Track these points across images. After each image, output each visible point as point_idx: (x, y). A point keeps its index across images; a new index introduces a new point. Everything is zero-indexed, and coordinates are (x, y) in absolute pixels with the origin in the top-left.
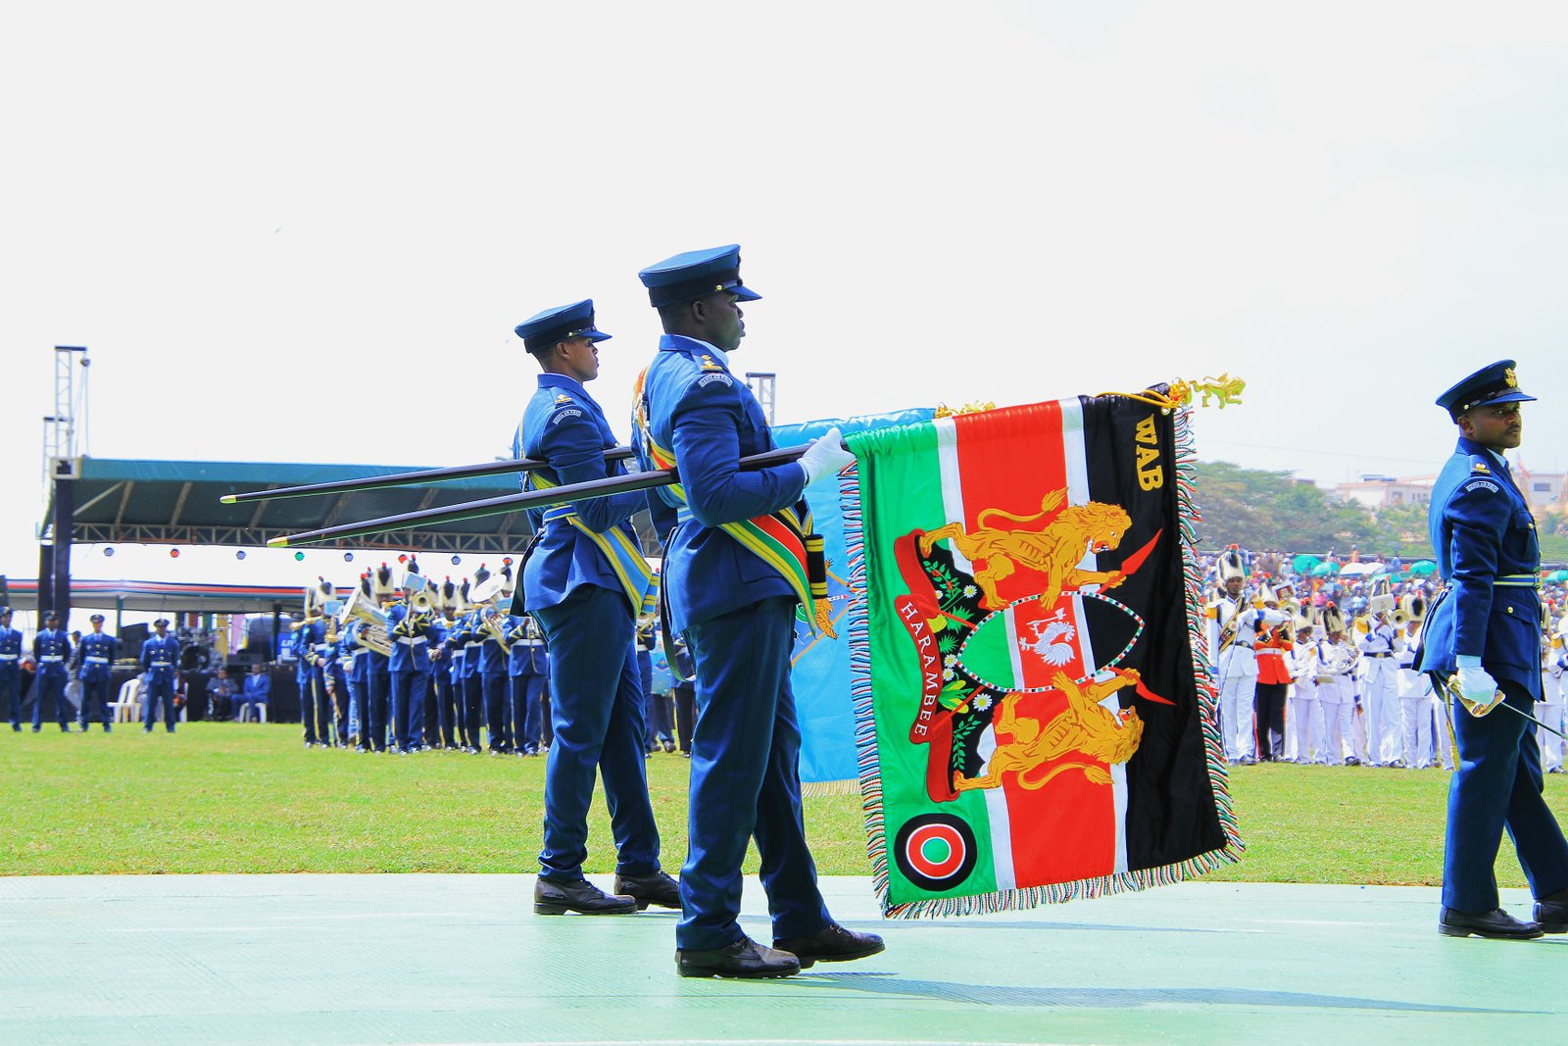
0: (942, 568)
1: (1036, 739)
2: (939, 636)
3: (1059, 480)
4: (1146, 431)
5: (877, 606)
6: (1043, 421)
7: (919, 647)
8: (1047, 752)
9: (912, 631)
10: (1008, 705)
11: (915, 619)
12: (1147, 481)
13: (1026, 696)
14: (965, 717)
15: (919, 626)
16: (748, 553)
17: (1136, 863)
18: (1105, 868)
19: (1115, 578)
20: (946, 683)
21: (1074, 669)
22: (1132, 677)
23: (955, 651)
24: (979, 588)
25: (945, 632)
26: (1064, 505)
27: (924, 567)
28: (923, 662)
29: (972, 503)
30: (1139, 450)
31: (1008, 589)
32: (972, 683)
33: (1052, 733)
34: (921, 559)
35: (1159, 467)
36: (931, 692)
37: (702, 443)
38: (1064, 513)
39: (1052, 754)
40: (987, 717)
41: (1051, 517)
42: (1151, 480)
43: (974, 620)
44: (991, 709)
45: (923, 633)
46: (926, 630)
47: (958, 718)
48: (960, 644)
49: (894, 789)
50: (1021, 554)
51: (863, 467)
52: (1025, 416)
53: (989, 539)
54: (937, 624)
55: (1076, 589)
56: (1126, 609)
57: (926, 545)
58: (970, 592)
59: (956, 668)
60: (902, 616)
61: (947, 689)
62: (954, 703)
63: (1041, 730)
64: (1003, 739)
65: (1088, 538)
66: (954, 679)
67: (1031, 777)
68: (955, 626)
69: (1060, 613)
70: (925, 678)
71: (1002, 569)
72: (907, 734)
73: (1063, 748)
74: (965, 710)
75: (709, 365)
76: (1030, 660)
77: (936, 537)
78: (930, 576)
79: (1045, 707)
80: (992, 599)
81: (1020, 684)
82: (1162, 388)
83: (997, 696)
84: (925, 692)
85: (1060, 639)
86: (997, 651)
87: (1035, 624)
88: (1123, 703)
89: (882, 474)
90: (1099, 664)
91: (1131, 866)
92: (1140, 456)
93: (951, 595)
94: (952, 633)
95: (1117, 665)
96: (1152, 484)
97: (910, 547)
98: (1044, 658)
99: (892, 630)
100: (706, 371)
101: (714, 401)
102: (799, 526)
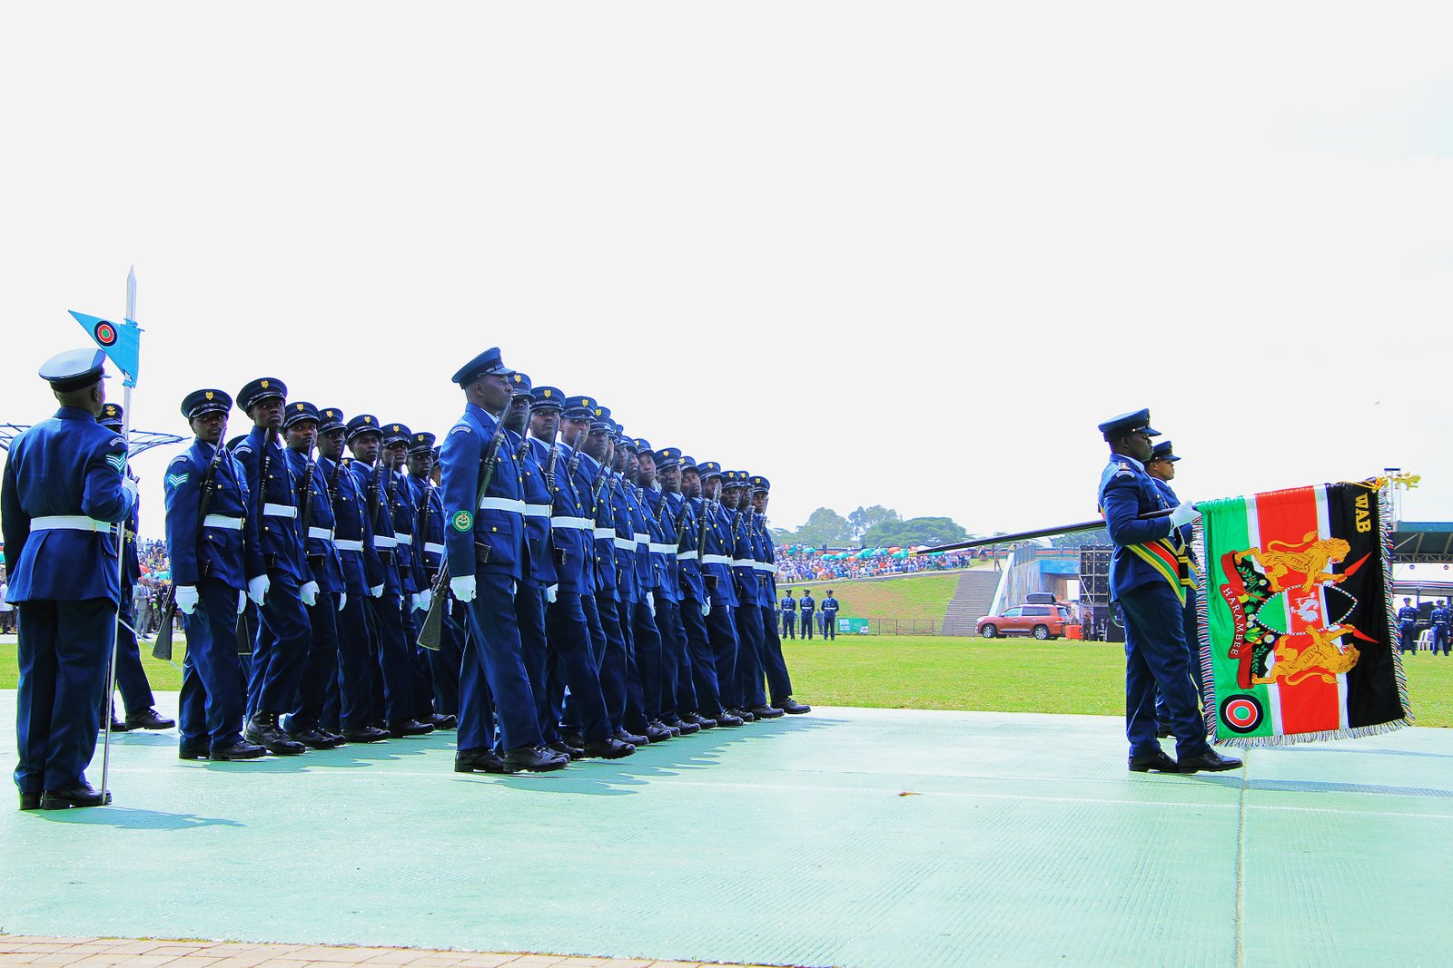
0: (1247, 571)
1: (1296, 659)
2: (1245, 605)
3: (1313, 527)
4: (1362, 501)
5: (1212, 590)
6: (1303, 498)
7: (1232, 610)
8: (1302, 664)
9: (1229, 602)
10: (1282, 640)
11: (1232, 596)
12: (1361, 527)
13: (1292, 637)
14: (1259, 646)
15: (1233, 600)
16: (1141, 561)
17: (1353, 723)
18: (1335, 727)
19: (1341, 578)
20: (1248, 629)
21: (1318, 624)
22: (1350, 629)
23: (1254, 613)
24: (1267, 580)
25: (1248, 603)
26: (1316, 539)
27: (1237, 570)
28: (1235, 618)
29: (1265, 539)
30: (1357, 511)
31: (1283, 581)
32: (1263, 629)
33: (1304, 657)
34: (1236, 566)
35: (1369, 520)
36: (1239, 633)
37: (1116, 505)
38: (1316, 543)
39: (1305, 667)
40: (1271, 647)
41: (1309, 545)
42: (1363, 527)
43: (1266, 597)
44: (1273, 642)
45: (1235, 604)
46: (1237, 602)
47: (1255, 646)
48: (1257, 609)
49: (1220, 681)
50: (1292, 564)
52: (1294, 494)
53: (1274, 556)
54: (1244, 599)
55: (1321, 582)
56: (1347, 594)
57: (1238, 559)
58: (1262, 583)
59: (1255, 621)
60: (1224, 595)
61: (1249, 632)
62: (1253, 638)
63: (1299, 655)
64: (1279, 659)
65: (1329, 556)
66: (1254, 627)
67: (1290, 679)
68: (1254, 600)
69: (1312, 595)
70: (1236, 626)
71: (1281, 571)
72: (1226, 654)
73: (1310, 664)
74: (1260, 642)
75: (1125, 466)
76: (1295, 618)
77: (1244, 555)
78: (1241, 574)
79: (1301, 643)
80: (1275, 586)
81: (1289, 631)
82: (1374, 479)
83: (1277, 636)
84: (1236, 633)
85: (1311, 608)
86: (1278, 613)
87: (1299, 600)
88: (1344, 642)
89: (1216, 524)
90: (1331, 622)
91: (1351, 726)
92: (1358, 514)
93: (1252, 584)
94: (1252, 603)
95: (1341, 623)
96: (1365, 529)
97: (1229, 559)
98: (1303, 618)
99: (1219, 601)
100: (1121, 470)
101: (1124, 484)
102: (1173, 549)
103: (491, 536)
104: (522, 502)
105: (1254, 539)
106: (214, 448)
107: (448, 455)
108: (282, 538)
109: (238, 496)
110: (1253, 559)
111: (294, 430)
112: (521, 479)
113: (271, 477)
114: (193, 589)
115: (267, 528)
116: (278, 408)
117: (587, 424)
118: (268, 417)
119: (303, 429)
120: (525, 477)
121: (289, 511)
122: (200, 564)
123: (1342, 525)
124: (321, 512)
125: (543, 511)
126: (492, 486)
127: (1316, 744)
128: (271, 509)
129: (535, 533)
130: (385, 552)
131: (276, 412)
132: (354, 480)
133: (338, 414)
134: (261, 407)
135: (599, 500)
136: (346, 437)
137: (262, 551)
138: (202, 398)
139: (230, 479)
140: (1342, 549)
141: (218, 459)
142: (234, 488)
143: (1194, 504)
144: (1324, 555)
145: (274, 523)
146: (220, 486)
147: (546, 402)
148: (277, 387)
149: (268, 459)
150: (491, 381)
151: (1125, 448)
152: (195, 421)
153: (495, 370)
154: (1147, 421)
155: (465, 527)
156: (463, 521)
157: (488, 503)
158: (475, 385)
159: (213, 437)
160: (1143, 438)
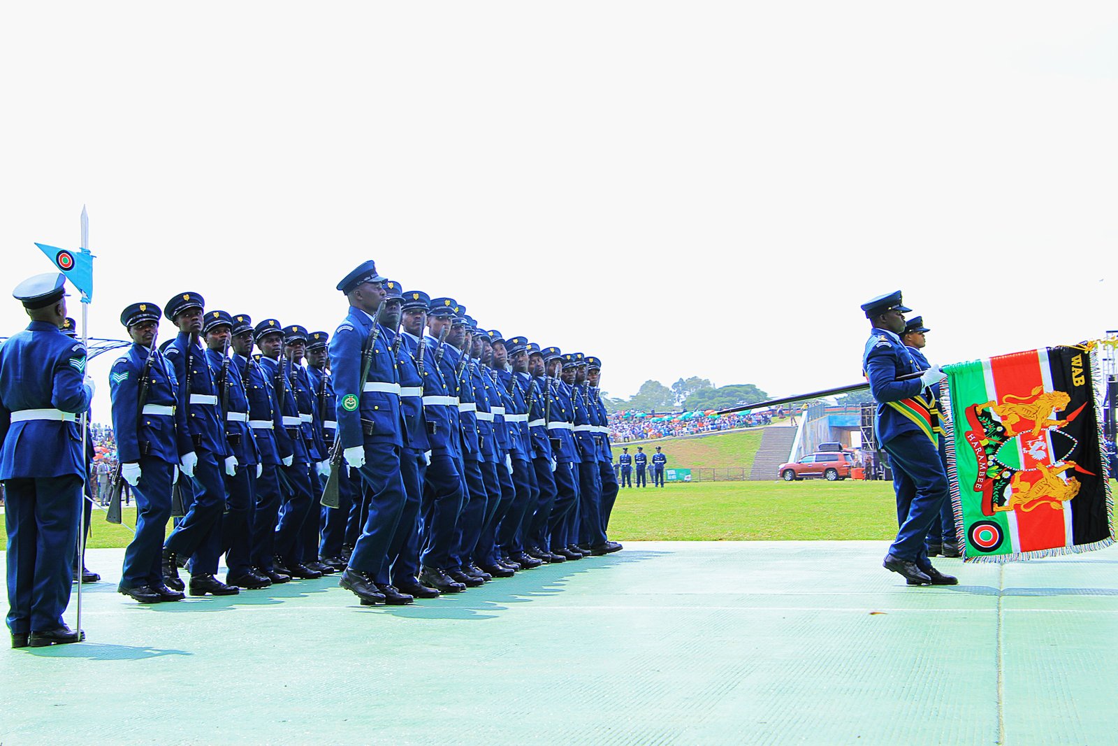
0: (987, 420)
1: (1029, 491)
2: (985, 447)
3: (1039, 382)
4: (1077, 361)
5: (958, 436)
6: (1029, 359)
7: (976, 452)
8: (1034, 495)
9: (972, 445)
10: (1017, 475)
11: (974, 441)
12: (1077, 382)
13: (1025, 472)
14: (998, 481)
15: (976, 443)
16: (900, 414)
17: (1077, 541)
18: (1062, 544)
19: (1064, 423)
20: (989, 467)
21: (1046, 461)
22: (1072, 464)
23: (993, 454)
24: (1003, 427)
25: (988, 446)
26: (1042, 392)
27: (979, 419)
28: (978, 458)
29: (1000, 394)
30: (1073, 369)
31: (1016, 427)
32: (1001, 467)
33: (1035, 488)
34: (977, 416)
35: (1083, 376)
36: (982, 470)
37: (877, 370)
38: (1042, 396)
39: (1036, 497)
40: (1008, 481)
41: (1036, 397)
42: (1079, 382)
43: (1002, 441)
44: (1010, 477)
45: (977, 447)
46: (979, 445)
47: (995, 481)
48: (996, 451)
49: (967, 510)
50: (1022, 413)
52: (1022, 356)
53: (1008, 407)
54: (985, 442)
55: (1047, 427)
56: (1069, 436)
57: (979, 410)
58: (999, 429)
59: (994, 461)
60: (968, 440)
61: (990, 469)
62: (993, 474)
63: (1031, 487)
64: (1015, 490)
65: (1053, 406)
66: (993, 465)
67: (1025, 506)
68: (993, 443)
69: (1040, 438)
70: (979, 465)
71: (1014, 419)
72: (972, 488)
73: (1040, 494)
74: (999, 478)
75: (884, 338)
76: (1027, 457)
77: (984, 407)
78: (981, 423)
79: (1033, 477)
80: (1010, 432)
81: (1022, 468)
82: (1086, 343)
83: (1013, 472)
84: (979, 471)
85: (1040, 449)
86: (1013, 454)
87: (1030, 442)
88: (1068, 476)
89: (959, 382)
90: (1057, 460)
91: (1075, 544)
92: (1074, 371)
93: (991, 431)
94: (991, 446)
95: (1065, 460)
96: (1080, 383)
97: (971, 411)
98: (1033, 457)
99: (964, 444)
100: (880, 341)
101: (883, 353)
102: (925, 404)
103: (373, 413)
104: (397, 385)
105: (992, 394)
106: (148, 350)
107: (334, 349)
108: (204, 422)
109: (170, 390)
110: (991, 410)
111: (212, 334)
112: (396, 366)
113: (195, 372)
114: (137, 465)
115: (192, 414)
116: (198, 316)
118: (190, 324)
119: (218, 332)
120: (398, 364)
121: (213, 400)
122: (141, 445)
123: (1062, 380)
124: (237, 399)
125: (416, 392)
126: (372, 373)
127: (1047, 559)
128: (195, 399)
129: (410, 409)
130: (292, 429)
131: (196, 319)
132: (263, 372)
133: (247, 318)
134: (184, 316)
136: (255, 338)
137: (190, 432)
138: (137, 310)
140: (1063, 400)
141: (152, 359)
143: (941, 367)
144: (1048, 405)
145: (197, 409)
146: (154, 381)
147: (414, 303)
148: (196, 299)
149: (192, 358)
150: (368, 288)
151: (884, 323)
152: (132, 329)
153: (371, 278)
154: (901, 301)
155: (352, 408)
156: (351, 403)
157: (370, 387)
158: (356, 292)
159: (148, 341)
160: (897, 314)
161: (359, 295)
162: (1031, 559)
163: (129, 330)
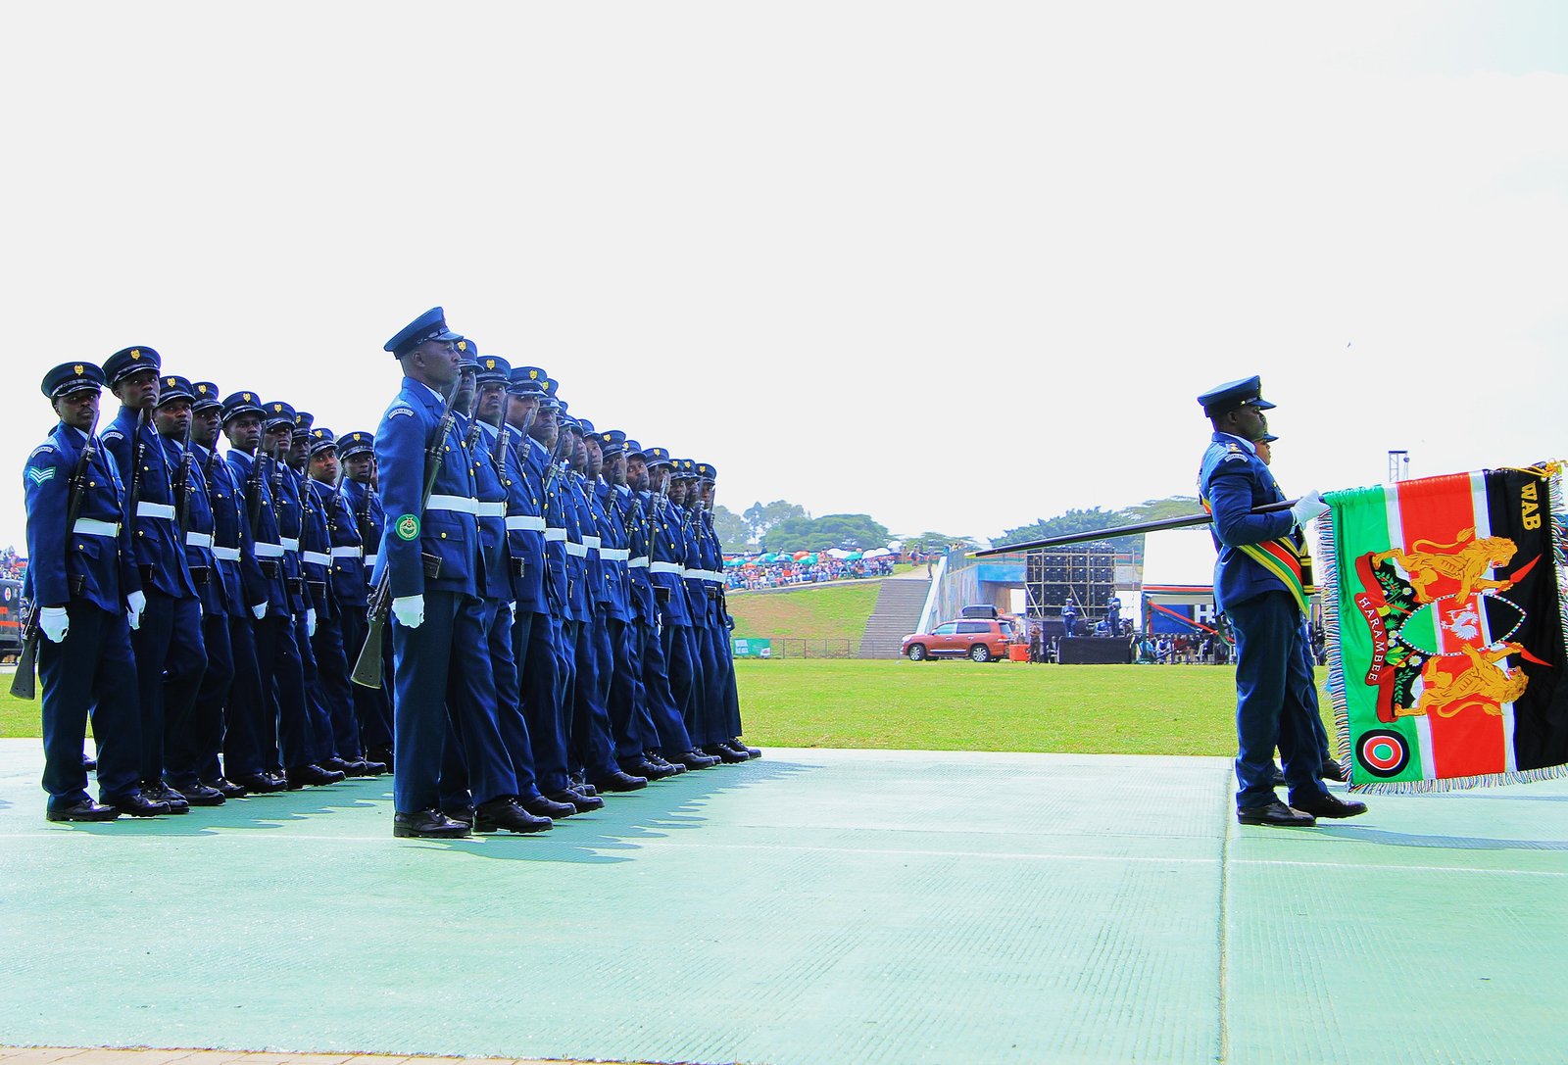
0: (1388, 576)
1: (1450, 686)
2: (1385, 619)
3: (1468, 521)
4: (1529, 492)
5: (1344, 601)
6: (1457, 487)
7: (1370, 625)
8: (1457, 693)
9: (1366, 615)
10: (1432, 663)
11: (1369, 608)
12: (1529, 523)
13: (1444, 658)
14: (1403, 670)
15: (1371, 612)
16: (1257, 565)
17: (1523, 764)
18: (1499, 768)
19: (1506, 585)
20: (1390, 648)
21: (1477, 642)
22: (1517, 648)
23: (1397, 629)
24: (1413, 589)
25: (1389, 616)
26: (1472, 538)
27: (1375, 576)
28: (1374, 635)
29: (1409, 536)
30: (1524, 504)
31: (1433, 590)
32: (1408, 649)
33: (1460, 682)
34: (1374, 570)
35: (1538, 515)
36: (1379, 653)
37: (1225, 496)
38: (1472, 543)
39: (1461, 695)
40: (1418, 670)
41: (1463, 545)
42: (1532, 523)
43: (1411, 609)
44: (1421, 665)
45: (1373, 617)
46: (1376, 615)
47: (1398, 670)
48: (1400, 624)
49: (1355, 713)
50: (1442, 568)
51: (1335, 513)
52: (1445, 482)
53: (1420, 559)
54: (1384, 611)
55: (1480, 591)
56: (1513, 605)
57: (1376, 562)
58: (1407, 591)
59: (1397, 639)
60: (1359, 606)
61: (1391, 652)
62: (1395, 660)
63: (1454, 681)
64: (1429, 685)
65: (1489, 559)
66: (1396, 646)
67: (1444, 710)
68: (1396, 612)
69: (1469, 606)
70: (1375, 645)
71: (1429, 577)
72: (1363, 680)
73: (1468, 692)
74: (1403, 665)
75: (1234, 449)
76: (1448, 636)
77: (1385, 557)
78: (1380, 581)
79: (1456, 666)
80: (1422, 596)
81: (1441, 651)
82: (1543, 464)
83: (1425, 658)
84: (1375, 653)
85: (1468, 623)
86: (1426, 630)
87: (1452, 613)
88: (1511, 664)
89: (1347, 516)
90: (1494, 639)
91: (1520, 768)
92: (1525, 508)
93: (1394, 593)
94: (1394, 617)
95: (1507, 640)
96: (1533, 526)
97: (1365, 563)
98: (1458, 635)
99: (1353, 614)
100: (1231, 453)
101: (1235, 470)
102: (1294, 550)
103: (438, 543)
104: (474, 500)
105: (1396, 537)
106: (85, 436)
107: (384, 444)
108: (159, 546)
109: (113, 497)
110: (1394, 562)
111: (164, 412)
112: (472, 471)
113: (146, 468)
114: (62, 611)
115: (141, 533)
116: (152, 383)
117: (536, 401)
118: (141, 395)
119: (176, 409)
120: (475, 468)
121: (167, 511)
122: (71, 581)
123: (1504, 520)
124: (200, 512)
125: (497, 509)
126: (440, 483)
127: (1477, 790)
128: (146, 509)
129: (489, 537)
130: (268, 563)
131: (151, 389)
132: (231, 472)
133: (212, 388)
134: (131, 384)
135: (549, 494)
136: (222, 419)
137: (137, 561)
138: (70, 373)
139: (102, 473)
140: (1506, 550)
141: (91, 450)
142: (109, 487)
143: (1320, 495)
144: (1481, 558)
145: (150, 526)
146: (92, 484)
147: (488, 375)
148: (149, 356)
149: (142, 446)
150: (435, 349)
151: (1233, 424)
152: (60, 402)
153: (439, 334)
154: (1259, 391)
155: (411, 535)
156: (409, 528)
157: (437, 502)
158: (415, 354)
159: (85, 422)
160: (1254, 412)
161: (420, 359)
162: (1452, 791)
163: (54, 403)
